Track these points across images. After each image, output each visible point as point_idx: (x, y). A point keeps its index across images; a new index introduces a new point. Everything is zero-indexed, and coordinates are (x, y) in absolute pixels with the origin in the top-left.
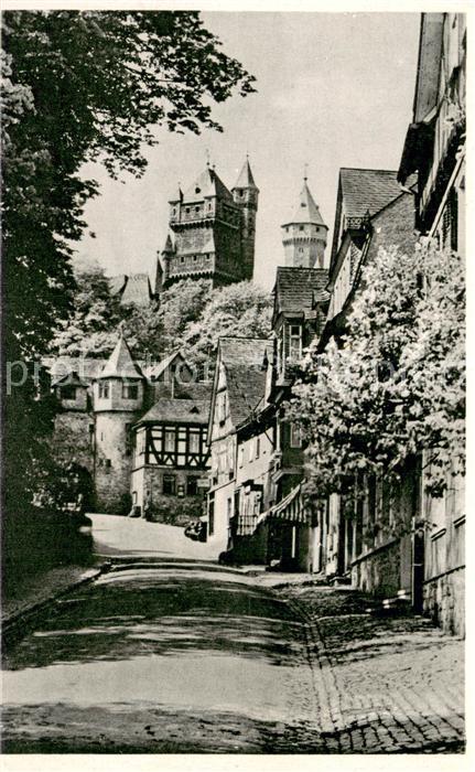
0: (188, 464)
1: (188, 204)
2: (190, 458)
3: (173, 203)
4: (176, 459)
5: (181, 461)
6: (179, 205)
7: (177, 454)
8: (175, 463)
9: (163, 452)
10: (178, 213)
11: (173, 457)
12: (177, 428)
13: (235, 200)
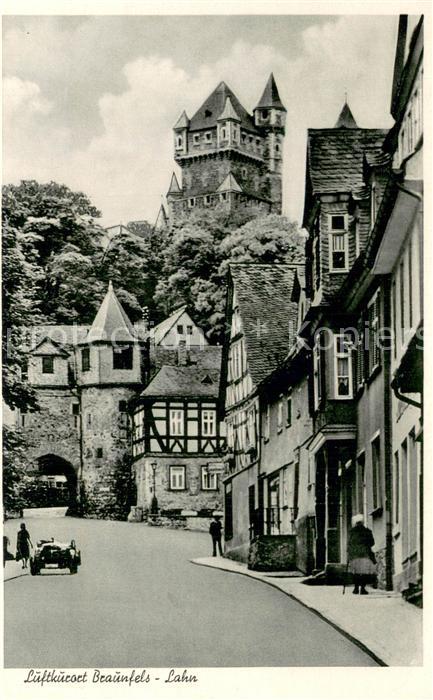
0: (201, 450)
1: (196, 131)
2: (204, 442)
3: (179, 131)
4: (186, 443)
5: (193, 446)
6: (184, 133)
7: (186, 438)
8: (184, 449)
9: (168, 437)
10: (184, 144)
11: (182, 442)
12: (186, 404)
13: (257, 123)
